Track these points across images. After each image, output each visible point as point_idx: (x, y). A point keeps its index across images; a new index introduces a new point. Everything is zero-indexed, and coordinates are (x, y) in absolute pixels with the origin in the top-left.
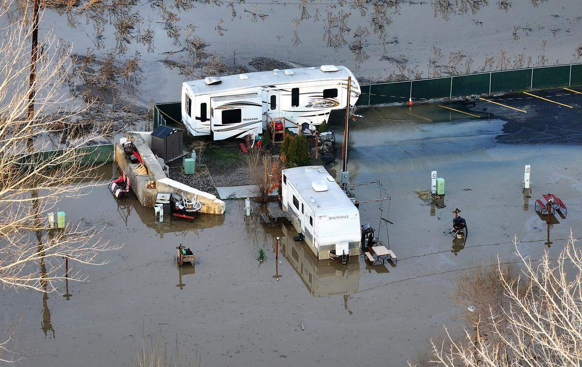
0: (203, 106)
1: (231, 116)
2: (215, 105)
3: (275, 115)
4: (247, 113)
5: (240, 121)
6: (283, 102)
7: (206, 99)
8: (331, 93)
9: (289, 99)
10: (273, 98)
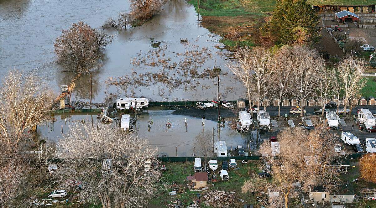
0: (119, 103)
1: (123, 105)
2: (121, 103)
3: (132, 106)
4: (126, 105)
5: (125, 106)
6: (134, 104)
7: (119, 102)
8: (142, 103)
9: (135, 103)
10: (132, 103)
